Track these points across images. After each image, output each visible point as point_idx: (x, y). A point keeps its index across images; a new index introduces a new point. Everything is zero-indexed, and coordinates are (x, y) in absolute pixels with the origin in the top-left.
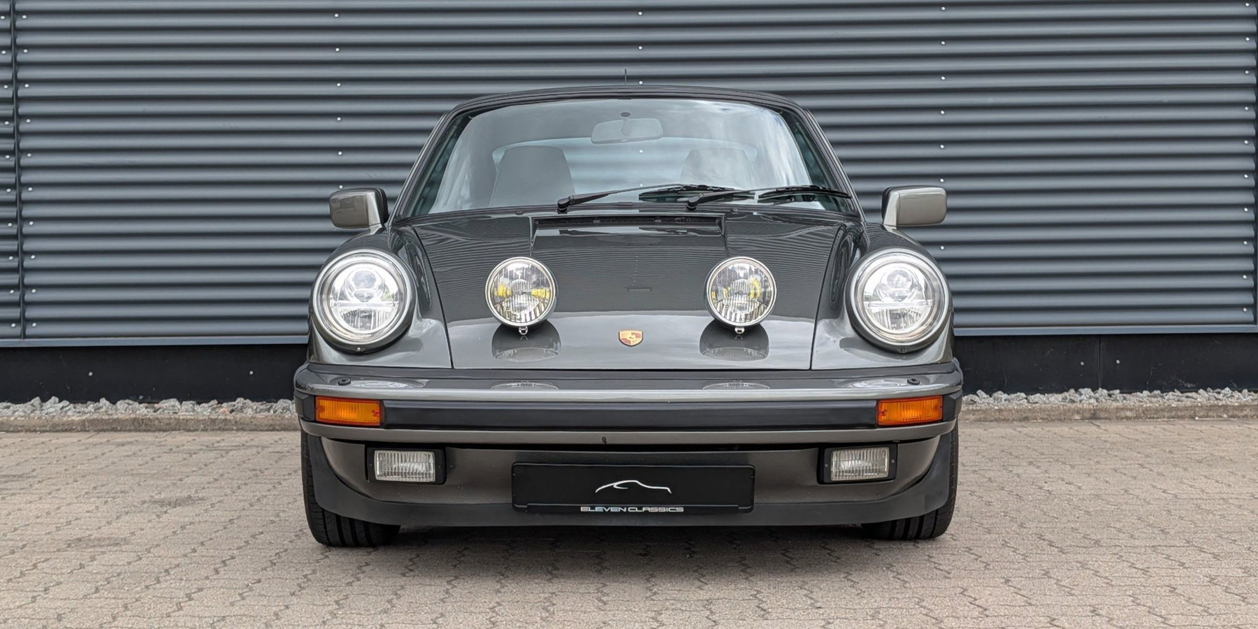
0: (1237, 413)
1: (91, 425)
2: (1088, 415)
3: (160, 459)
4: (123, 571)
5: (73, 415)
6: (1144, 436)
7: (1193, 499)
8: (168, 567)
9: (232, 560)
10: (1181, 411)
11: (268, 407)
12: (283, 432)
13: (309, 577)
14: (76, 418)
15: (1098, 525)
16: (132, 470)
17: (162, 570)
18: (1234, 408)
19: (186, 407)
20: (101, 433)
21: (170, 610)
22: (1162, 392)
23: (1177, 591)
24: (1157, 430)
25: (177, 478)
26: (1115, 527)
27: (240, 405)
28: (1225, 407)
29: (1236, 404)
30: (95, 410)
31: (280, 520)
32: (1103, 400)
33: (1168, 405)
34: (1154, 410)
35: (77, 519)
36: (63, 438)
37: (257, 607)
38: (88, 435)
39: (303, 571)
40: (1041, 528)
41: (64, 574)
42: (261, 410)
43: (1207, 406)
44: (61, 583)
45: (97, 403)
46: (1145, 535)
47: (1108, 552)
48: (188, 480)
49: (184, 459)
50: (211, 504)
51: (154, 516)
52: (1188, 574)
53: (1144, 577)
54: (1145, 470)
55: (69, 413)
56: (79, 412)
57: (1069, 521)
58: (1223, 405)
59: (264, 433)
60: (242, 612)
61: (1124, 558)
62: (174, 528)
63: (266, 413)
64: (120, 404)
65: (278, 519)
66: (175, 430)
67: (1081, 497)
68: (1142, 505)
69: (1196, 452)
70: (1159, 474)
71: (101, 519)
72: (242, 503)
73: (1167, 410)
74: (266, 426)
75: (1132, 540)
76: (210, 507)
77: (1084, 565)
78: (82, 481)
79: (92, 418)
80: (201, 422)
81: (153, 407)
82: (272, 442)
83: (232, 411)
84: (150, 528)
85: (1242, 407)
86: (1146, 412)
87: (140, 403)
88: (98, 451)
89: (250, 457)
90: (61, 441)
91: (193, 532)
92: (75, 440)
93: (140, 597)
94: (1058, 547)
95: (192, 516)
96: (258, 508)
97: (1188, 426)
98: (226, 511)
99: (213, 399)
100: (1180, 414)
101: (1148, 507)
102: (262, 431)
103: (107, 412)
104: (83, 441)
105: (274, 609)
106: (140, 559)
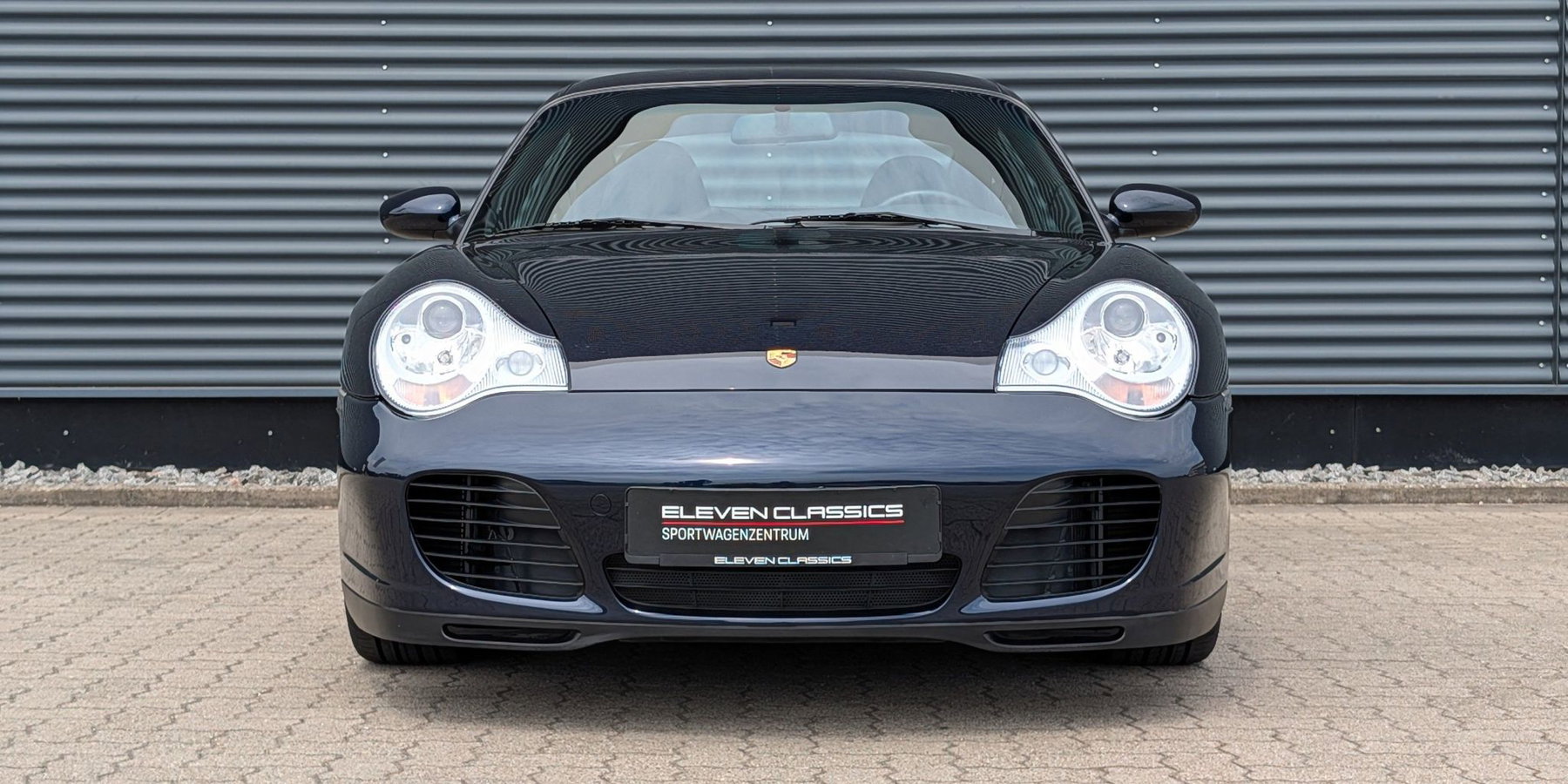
0: (1525, 497)
1: (67, 498)
2: (1333, 498)
3: (153, 542)
4: (105, 677)
5: (44, 485)
6: (1398, 525)
7: (1435, 605)
8: (160, 672)
9: (239, 666)
10: (1453, 494)
11: (291, 477)
12: (308, 509)
13: (331, 686)
14: (47, 488)
15: (1308, 634)
16: (118, 555)
17: (152, 676)
18: (1522, 491)
19: (186, 476)
20: (78, 508)
21: (162, 723)
22: (1434, 470)
23: (1382, 713)
24: (1417, 518)
25: (174, 565)
26: (1328, 638)
27: (256, 473)
28: (1510, 490)
29: (1524, 486)
30: (71, 479)
31: (300, 618)
32: (1357, 479)
33: (1437, 486)
34: (1418, 492)
35: (49, 614)
36: (31, 513)
37: (266, 721)
38: (61, 510)
39: (324, 679)
40: (1237, 637)
41: (33, 679)
42: (283, 481)
43: (1486, 488)
44: (30, 690)
45: (74, 470)
46: (1362, 648)
47: (1311, 667)
48: (188, 569)
49: (184, 542)
50: (215, 598)
51: (144, 612)
52: (1402, 693)
53: (1346, 697)
54: (1386, 567)
55: (39, 482)
56: (51, 481)
57: (1274, 630)
58: (1507, 488)
59: (285, 510)
60: (248, 725)
61: (1329, 675)
62: (168, 626)
63: (288, 485)
64: (103, 472)
65: (297, 617)
66: (172, 505)
67: (1297, 600)
68: (1370, 611)
69: (1459, 546)
70: (1403, 573)
71: (78, 615)
72: (254, 598)
73: (1434, 493)
74: (287, 500)
75: (1345, 654)
76: (213, 601)
77: (1277, 682)
78: (55, 568)
79: (67, 488)
80: (205, 496)
81: (145, 476)
82: (294, 521)
83: (244, 482)
84: (140, 626)
85: (1531, 490)
86: (1407, 495)
87: (128, 470)
88: (75, 531)
89: (266, 540)
90: (27, 517)
91: (191, 632)
92: (46, 516)
93: (125, 707)
94: (1251, 660)
95: (191, 612)
96: (273, 603)
97: (1458, 514)
98: (233, 606)
99: (220, 466)
100: (1451, 497)
101: (1377, 614)
102: (282, 507)
103: (86, 481)
104: (55, 518)
105: (287, 723)
106: (127, 663)
